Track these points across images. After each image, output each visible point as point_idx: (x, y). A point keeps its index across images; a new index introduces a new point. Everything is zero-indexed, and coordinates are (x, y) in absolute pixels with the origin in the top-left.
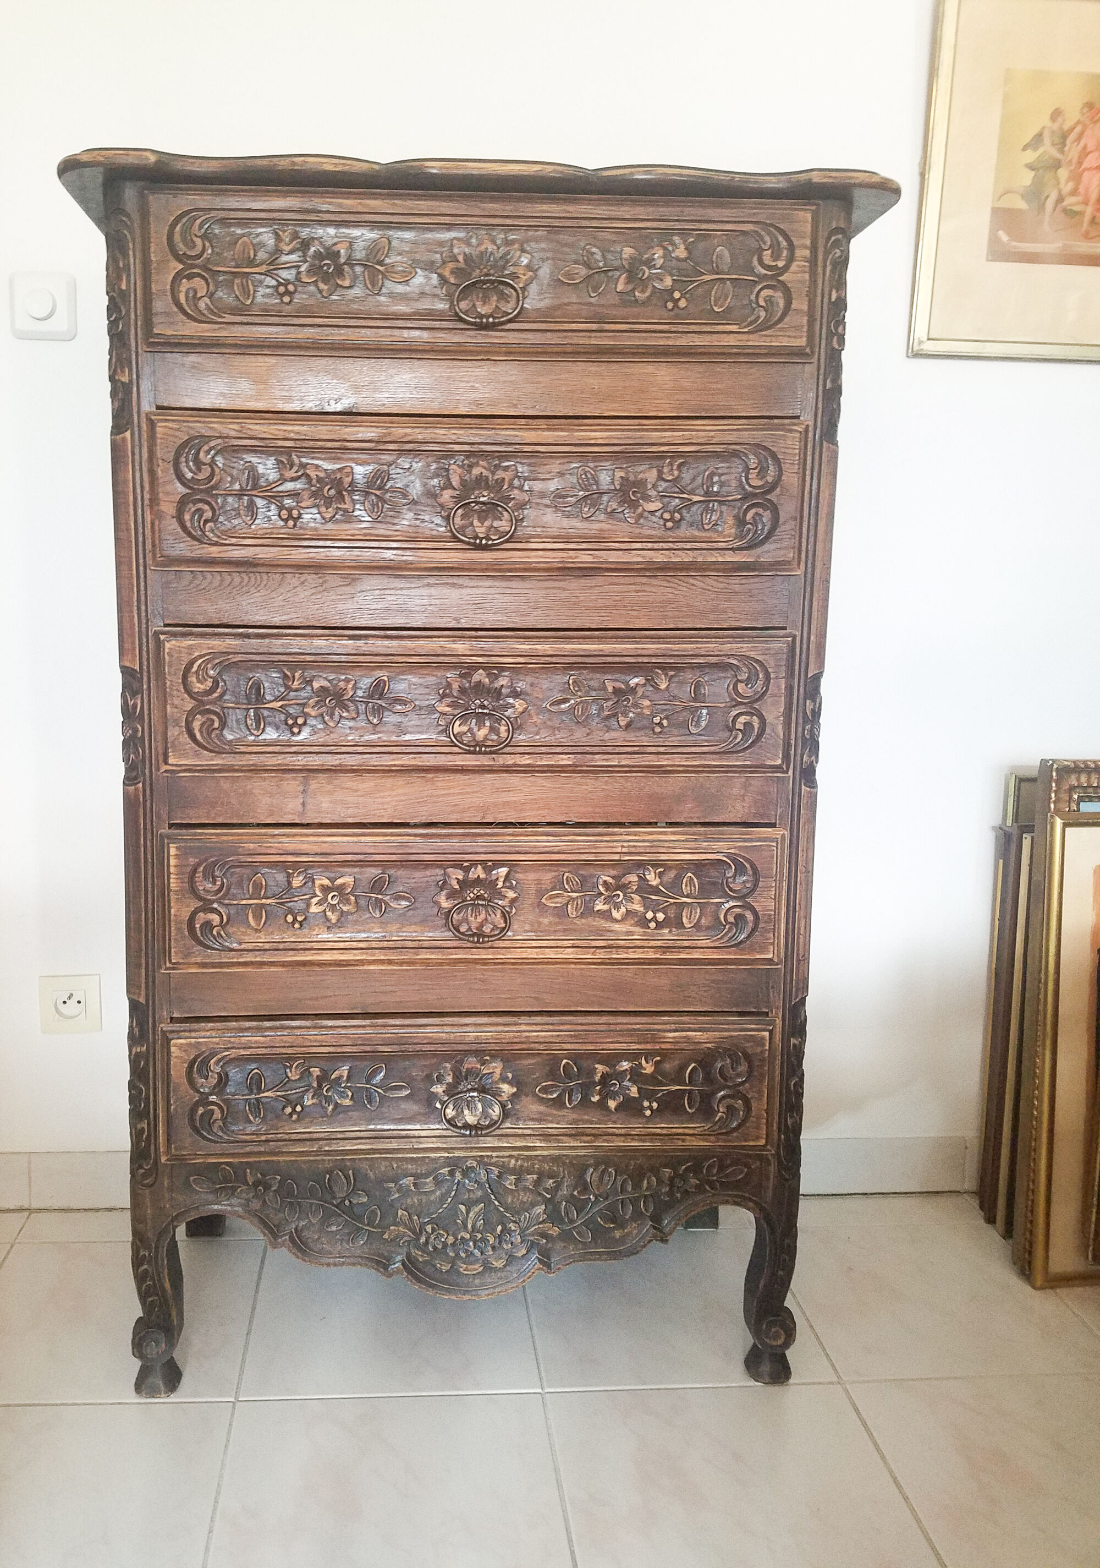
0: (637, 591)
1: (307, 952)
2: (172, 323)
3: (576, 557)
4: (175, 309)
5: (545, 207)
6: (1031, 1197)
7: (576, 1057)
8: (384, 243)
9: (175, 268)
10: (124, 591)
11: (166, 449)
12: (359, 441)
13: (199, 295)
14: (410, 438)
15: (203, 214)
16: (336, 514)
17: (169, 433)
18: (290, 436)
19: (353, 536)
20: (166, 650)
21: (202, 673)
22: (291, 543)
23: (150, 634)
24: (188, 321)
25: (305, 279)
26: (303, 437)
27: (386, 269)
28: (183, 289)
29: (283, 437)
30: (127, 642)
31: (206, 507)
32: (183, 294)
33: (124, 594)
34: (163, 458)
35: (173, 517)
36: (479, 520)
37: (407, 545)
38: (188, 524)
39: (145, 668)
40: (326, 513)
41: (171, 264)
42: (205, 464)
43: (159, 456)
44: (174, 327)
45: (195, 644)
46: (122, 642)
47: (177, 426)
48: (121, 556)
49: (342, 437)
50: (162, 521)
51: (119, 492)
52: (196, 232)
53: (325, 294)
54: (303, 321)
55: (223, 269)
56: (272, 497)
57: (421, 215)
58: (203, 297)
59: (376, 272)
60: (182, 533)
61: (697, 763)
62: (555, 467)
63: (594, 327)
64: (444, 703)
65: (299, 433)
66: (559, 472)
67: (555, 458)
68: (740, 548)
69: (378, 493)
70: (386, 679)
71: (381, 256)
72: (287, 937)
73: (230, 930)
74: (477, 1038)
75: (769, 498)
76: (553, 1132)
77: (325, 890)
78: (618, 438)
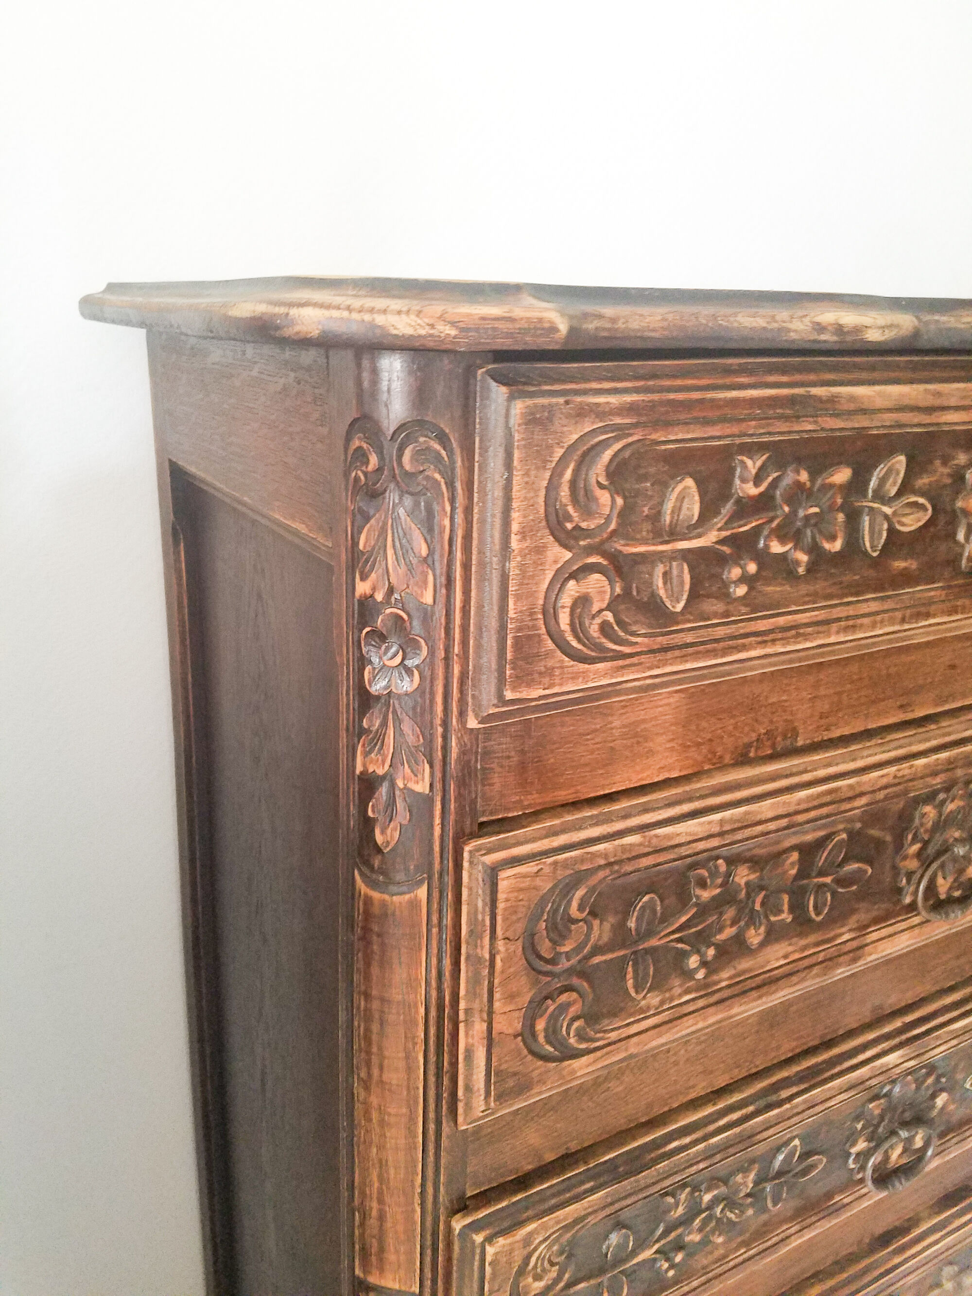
2: (541, 674)
4: (550, 646)
8: (900, 461)
9: (555, 562)
10: (392, 1171)
11: (514, 918)
12: (815, 808)
13: (595, 608)
14: (884, 781)
15: (617, 439)
16: (768, 933)
17: (522, 885)
18: (716, 829)
19: (785, 957)
20: (489, 1258)
21: (542, 1264)
22: (701, 1003)
23: (442, 1227)
24: (572, 663)
25: (776, 548)
26: (736, 825)
27: (895, 513)
28: (566, 600)
29: (706, 834)
30: (397, 1252)
31: (574, 995)
32: (568, 610)
33: (392, 1176)
34: (508, 934)
35: (516, 1036)
36: (944, 878)
37: (855, 944)
38: (541, 1039)
39: (428, 1283)
40: (754, 937)
41: (549, 553)
42: (577, 921)
43: (499, 932)
44: (546, 680)
45: (536, 1229)
46: (382, 1250)
47: (536, 869)
48: (389, 1114)
49: (792, 809)
50: (495, 1051)
51: (389, 1001)
52: (603, 480)
53: (801, 570)
54: (762, 625)
55: (642, 549)
56: (679, 940)
57: (957, 408)
58: (600, 611)
59: (879, 519)
60: (530, 1057)
64: (861, 1140)
65: (730, 820)
69: (829, 880)
70: (797, 1142)
71: (892, 489)
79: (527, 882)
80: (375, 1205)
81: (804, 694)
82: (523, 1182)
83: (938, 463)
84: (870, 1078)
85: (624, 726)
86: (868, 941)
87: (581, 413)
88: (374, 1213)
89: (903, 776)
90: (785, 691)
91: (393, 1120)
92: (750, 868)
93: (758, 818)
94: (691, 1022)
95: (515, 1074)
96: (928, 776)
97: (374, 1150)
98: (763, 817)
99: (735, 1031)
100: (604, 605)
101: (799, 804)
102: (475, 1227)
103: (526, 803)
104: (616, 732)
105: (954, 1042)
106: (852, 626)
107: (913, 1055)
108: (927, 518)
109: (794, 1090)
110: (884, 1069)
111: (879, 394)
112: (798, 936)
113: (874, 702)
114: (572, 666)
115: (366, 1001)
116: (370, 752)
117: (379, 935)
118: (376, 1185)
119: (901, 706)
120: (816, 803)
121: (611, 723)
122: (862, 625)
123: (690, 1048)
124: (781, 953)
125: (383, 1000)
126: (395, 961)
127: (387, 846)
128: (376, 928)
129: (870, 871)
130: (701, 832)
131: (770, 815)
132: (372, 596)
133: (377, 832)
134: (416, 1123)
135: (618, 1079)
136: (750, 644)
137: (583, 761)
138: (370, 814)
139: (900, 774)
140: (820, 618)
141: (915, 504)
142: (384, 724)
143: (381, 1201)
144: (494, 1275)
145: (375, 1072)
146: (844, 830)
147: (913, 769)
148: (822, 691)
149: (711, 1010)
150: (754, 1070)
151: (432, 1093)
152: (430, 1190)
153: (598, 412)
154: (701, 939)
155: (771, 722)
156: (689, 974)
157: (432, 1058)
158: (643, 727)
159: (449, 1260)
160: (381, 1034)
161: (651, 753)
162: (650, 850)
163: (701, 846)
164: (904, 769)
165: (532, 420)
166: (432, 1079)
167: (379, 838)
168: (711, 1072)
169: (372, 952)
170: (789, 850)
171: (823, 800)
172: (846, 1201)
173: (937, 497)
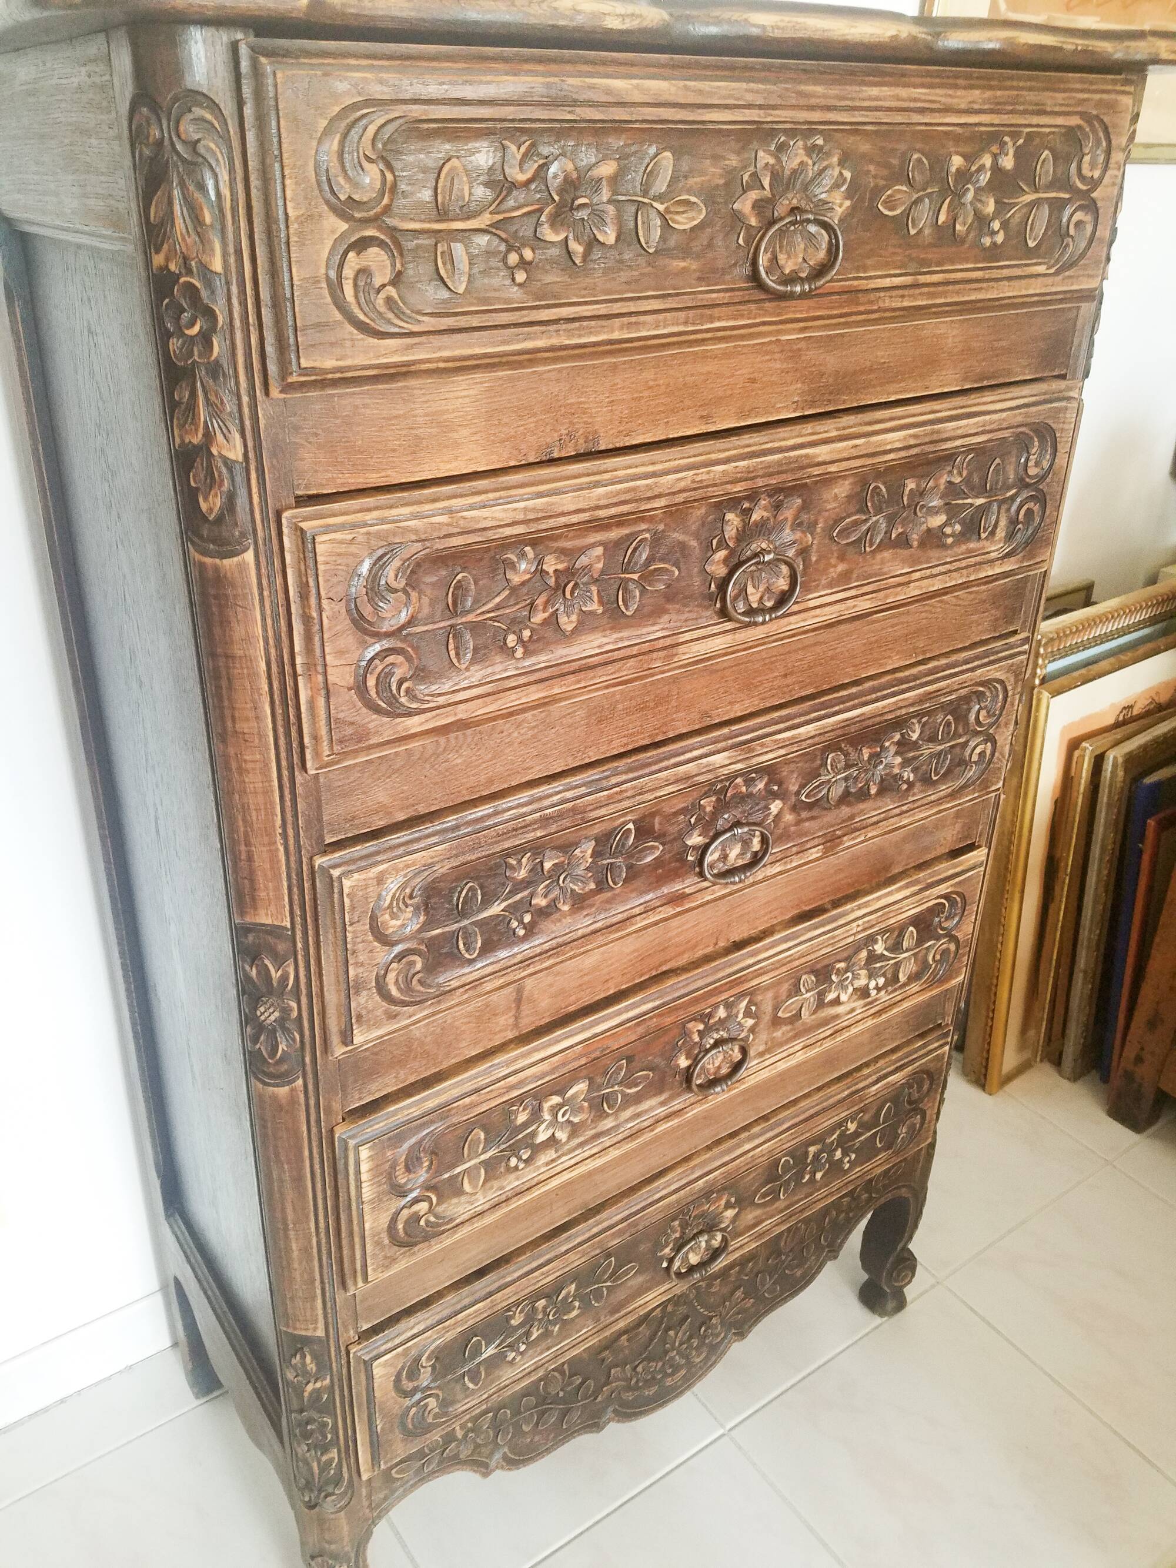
0: (893, 626)
1: (534, 1189)
2: (332, 344)
3: (855, 606)
4: (338, 316)
5: (874, 91)
6: (990, 1024)
7: (791, 1153)
8: (667, 157)
10: (254, 814)
11: (335, 580)
12: (616, 504)
13: (378, 281)
14: (682, 485)
15: (379, 113)
16: (580, 623)
17: (338, 550)
18: (521, 517)
19: (602, 646)
20: (346, 891)
21: (398, 904)
22: (519, 681)
23: (305, 868)
24: (362, 336)
25: (551, 236)
26: (540, 515)
27: (667, 208)
28: (348, 272)
29: (511, 521)
30: (266, 888)
31: (400, 659)
32: (351, 282)
33: (254, 818)
34: (330, 595)
35: (349, 689)
36: (754, 587)
37: (668, 642)
38: (373, 693)
39: (298, 919)
40: (568, 622)
41: (325, 222)
42: (396, 591)
43: (323, 593)
44: (338, 351)
45: (387, 869)
46: (253, 889)
47: (350, 537)
48: (245, 761)
49: (593, 503)
50: (332, 699)
51: (233, 657)
52: (370, 154)
53: (578, 261)
54: (546, 315)
56: (496, 619)
58: (384, 286)
59: (653, 215)
60: (364, 710)
61: (935, 810)
62: (842, 489)
63: (908, 280)
64: (696, 833)
65: (534, 510)
66: (847, 497)
67: (844, 477)
68: (1008, 555)
69: (635, 576)
70: (631, 826)
71: (660, 186)
72: (508, 1184)
73: (440, 1209)
74: (706, 1182)
75: (1041, 487)
76: (768, 1227)
77: (555, 1110)
78: (915, 436)
79: (342, 549)
80: (243, 848)
81: (602, 397)
82: (375, 835)
83: (708, 162)
84: (698, 775)
85: (427, 415)
86: (681, 640)
88: (244, 856)
89: (701, 481)
90: (582, 393)
91: (250, 766)
92: (557, 558)
93: (560, 510)
94: (514, 697)
95: (352, 723)
96: (727, 483)
97: (237, 797)
98: (565, 509)
99: (564, 721)
100: (386, 281)
101: (599, 500)
103: (339, 481)
104: (420, 420)
105: (782, 752)
106: (635, 323)
107: (739, 758)
108: (702, 217)
109: (624, 777)
110: (711, 767)
111: (637, 87)
112: (611, 629)
113: (673, 411)
114: (362, 339)
115: (213, 661)
116: (185, 423)
117: (216, 597)
118: (242, 829)
119: (702, 417)
120: (615, 500)
121: (412, 410)
122: (644, 323)
123: (522, 732)
125: (227, 657)
126: (233, 619)
127: (211, 513)
128: (212, 591)
129: (677, 573)
130: (508, 517)
131: (572, 508)
132: (167, 266)
133: (201, 500)
134: (269, 769)
135: (457, 751)
136: (535, 333)
137: (390, 446)
138: (193, 484)
139: (698, 479)
140: (601, 313)
141: (687, 202)
142: (193, 394)
143: (248, 844)
144: (353, 908)
145: (229, 724)
146: (647, 530)
147: (712, 474)
148: (619, 396)
149: (534, 688)
150: (587, 761)
151: (282, 741)
152: (290, 832)
153: (357, 85)
154: (518, 623)
155: (571, 423)
156: (510, 653)
157: (279, 711)
158: (445, 417)
159: (315, 899)
160: (230, 688)
161: (457, 444)
162: (459, 530)
163: (508, 531)
164: (703, 475)
166: (281, 730)
167: (204, 506)
168: (547, 757)
169: (212, 614)
170: (593, 545)
171: (623, 498)
172: (688, 891)
173: (710, 197)
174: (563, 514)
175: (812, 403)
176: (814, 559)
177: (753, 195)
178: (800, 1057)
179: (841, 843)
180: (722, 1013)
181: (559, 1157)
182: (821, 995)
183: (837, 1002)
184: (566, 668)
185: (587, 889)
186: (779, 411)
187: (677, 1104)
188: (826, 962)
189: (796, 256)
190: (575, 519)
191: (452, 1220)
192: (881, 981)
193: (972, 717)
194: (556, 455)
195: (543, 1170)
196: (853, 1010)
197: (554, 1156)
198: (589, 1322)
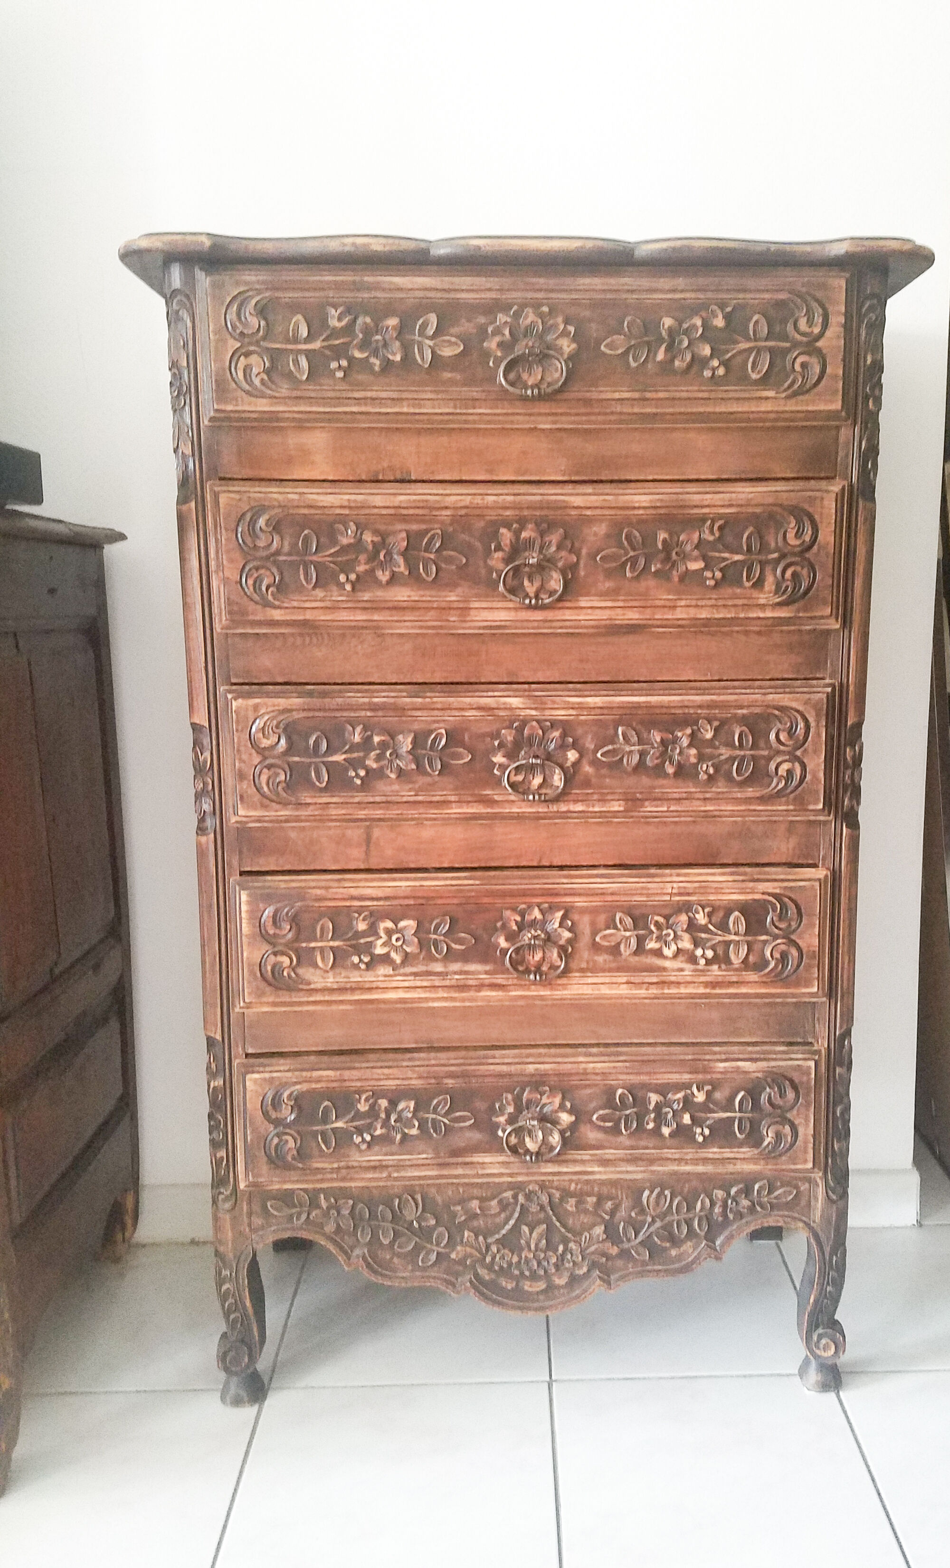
0: (682, 646)
1: (374, 991)
4: (234, 386)
7: (628, 1088)
8: (433, 318)
9: (233, 346)
11: (229, 519)
12: (414, 508)
13: (256, 372)
14: (462, 504)
15: (258, 294)
16: (392, 578)
17: (231, 503)
18: (346, 504)
19: (409, 596)
22: (349, 605)
23: (218, 693)
24: (248, 397)
25: (358, 354)
26: (360, 505)
27: (435, 345)
28: (240, 366)
29: (339, 505)
31: (268, 572)
32: (242, 371)
34: (227, 527)
36: (529, 581)
37: (461, 605)
38: (251, 591)
40: (382, 576)
41: (229, 343)
42: (266, 532)
43: (222, 525)
44: (235, 403)
47: (239, 497)
49: (396, 504)
52: (252, 311)
53: (377, 368)
54: (357, 395)
55: (278, 346)
56: (331, 562)
57: (468, 291)
58: (259, 374)
59: (424, 347)
60: (246, 598)
61: (743, 808)
62: (601, 529)
63: (636, 395)
64: (500, 754)
65: (355, 501)
66: (605, 534)
67: (601, 521)
68: (779, 604)
69: (432, 556)
70: (443, 732)
71: (430, 331)
72: (354, 977)
73: (300, 971)
74: (536, 1070)
75: (807, 556)
76: (611, 1157)
77: (389, 933)
78: (662, 500)
79: (234, 503)
83: (463, 320)
84: (497, 709)
87: (238, 283)
92: (372, 533)
93: (374, 504)
94: (347, 614)
96: (498, 508)
98: (378, 504)
100: (261, 371)
101: (401, 503)
102: (230, 692)
103: (244, 472)
105: (573, 712)
107: (534, 706)
108: (460, 350)
110: (509, 707)
112: (415, 587)
113: (463, 463)
119: (488, 470)
120: (413, 505)
122: (424, 405)
124: (408, 594)
129: (464, 560)
130: (337, 502)
131: (382, 504)
136: (351, 404)
139: (475, 502)
141: (450, 342)
146: (438, 528)
147: (485, 501)
149: (358, 612)
150: (415, 680)
153: (246, 283)
154: (346, 568)
155: (390, 461)
156: (341, 586)
161: (315, 464)
162: (307, 505)
163: (335, 511)
164: (479, 500)
165: (214, 285)
168: (383, 669)
170: (400, 531)
171: (418, 505)
172: (496, 798)
173: (465, 339)
174: (375, 507)
175: (578, 473)
176: (582, 573)
177: (497, 339)
178: (624, 990)
179: (642, 806)
180: (536, 914)
181: (395, 975)
182: (641, 941)
183: (658, 953)
184: (382, 605)
185: (409, 768)
186: (550, 475)
187: (500, 979)
188: (644, 911)
189: (536, 375)
190: (384, 512)
191: (309, 984)
192: (710, 954)
193: (772, 736)
194: (381, 477)
195: (381, 978)
196: (682, 970)
197: (391, 972)
198: (430, 1151)
